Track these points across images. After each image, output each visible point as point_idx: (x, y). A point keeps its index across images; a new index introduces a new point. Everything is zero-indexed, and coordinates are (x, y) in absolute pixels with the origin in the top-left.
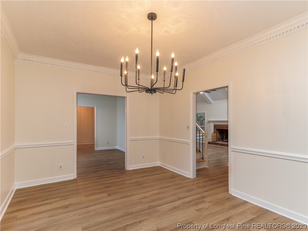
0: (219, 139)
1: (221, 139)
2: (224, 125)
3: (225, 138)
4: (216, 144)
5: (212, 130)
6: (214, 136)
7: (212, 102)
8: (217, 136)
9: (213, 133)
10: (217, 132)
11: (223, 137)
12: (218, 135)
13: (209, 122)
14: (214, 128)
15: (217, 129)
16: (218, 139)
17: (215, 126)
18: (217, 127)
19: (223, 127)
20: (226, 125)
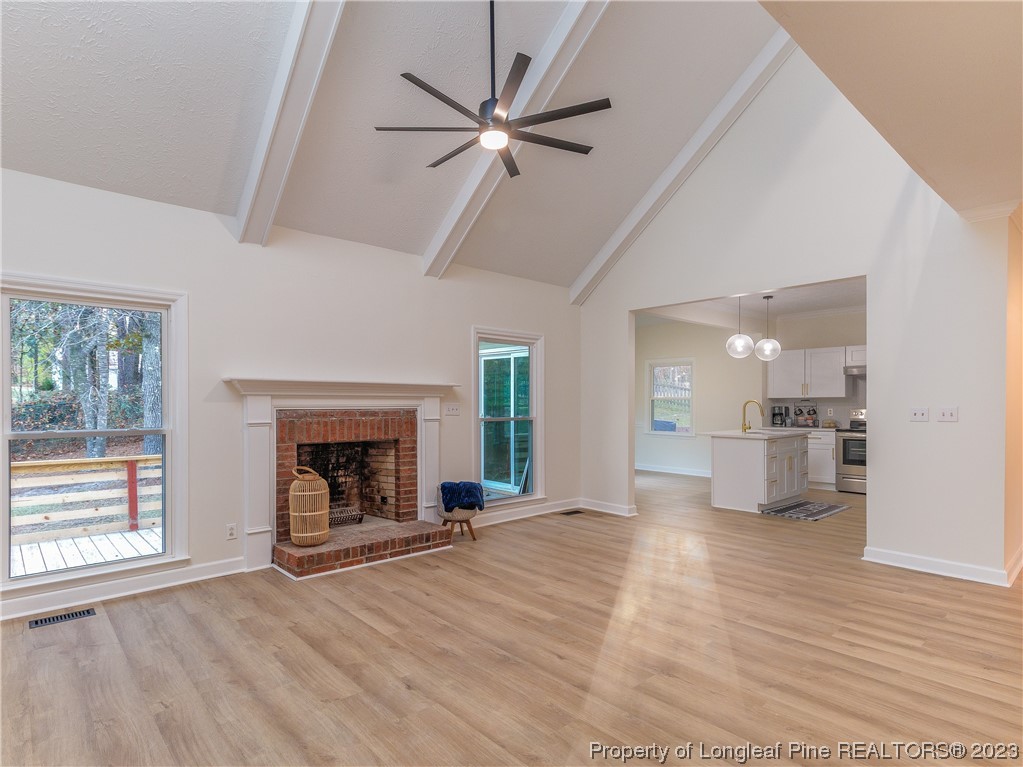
15: (302, 446)
18: (308, 431)
19: (358, 424)
20: (374, 413)
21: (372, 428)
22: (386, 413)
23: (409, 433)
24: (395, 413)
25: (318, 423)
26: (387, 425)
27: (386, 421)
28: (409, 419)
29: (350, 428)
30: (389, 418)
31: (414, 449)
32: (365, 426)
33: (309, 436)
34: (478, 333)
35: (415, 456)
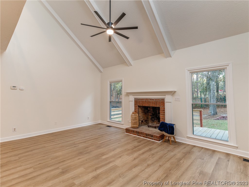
0: (142, 121)
1: (145, 121)
2: (151, 99)
3: (151, 119)
4: (139, 133)
5: (132, 108)
6: (135, 119)
7: (132, 62)
8: (139, 117)
9: (133, 113)
10: (140, 110)
11: (148, 118)
12: (141, 114)
13: (128, 94)
14: (135, 105)
15: (139, 106)
16: (140, 122)
17: (137, 101)
18: (139, 103)
19: (149, 102)
20: (153, 100)
21: (153, 103)
22: (156, 99)
23: (162, 106)
24: (158, 99)
25: (141, 101)
26: (156, 103)
27: (156, 102)
28: (162, 102)
29: (147, 103)
30: (157, 101)
31: (164, 110)
32: (151, 103)
33: (140, 104)
34: (188, 71)
35: (164, 113)
